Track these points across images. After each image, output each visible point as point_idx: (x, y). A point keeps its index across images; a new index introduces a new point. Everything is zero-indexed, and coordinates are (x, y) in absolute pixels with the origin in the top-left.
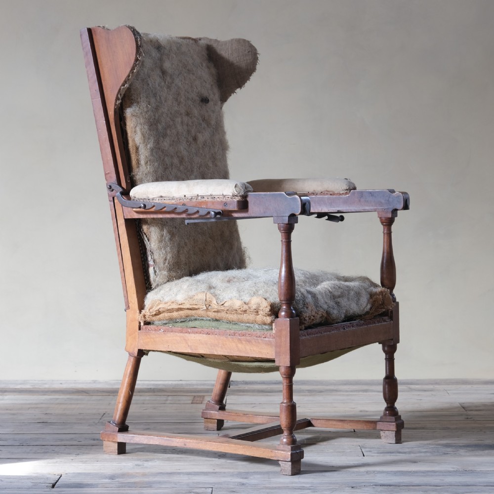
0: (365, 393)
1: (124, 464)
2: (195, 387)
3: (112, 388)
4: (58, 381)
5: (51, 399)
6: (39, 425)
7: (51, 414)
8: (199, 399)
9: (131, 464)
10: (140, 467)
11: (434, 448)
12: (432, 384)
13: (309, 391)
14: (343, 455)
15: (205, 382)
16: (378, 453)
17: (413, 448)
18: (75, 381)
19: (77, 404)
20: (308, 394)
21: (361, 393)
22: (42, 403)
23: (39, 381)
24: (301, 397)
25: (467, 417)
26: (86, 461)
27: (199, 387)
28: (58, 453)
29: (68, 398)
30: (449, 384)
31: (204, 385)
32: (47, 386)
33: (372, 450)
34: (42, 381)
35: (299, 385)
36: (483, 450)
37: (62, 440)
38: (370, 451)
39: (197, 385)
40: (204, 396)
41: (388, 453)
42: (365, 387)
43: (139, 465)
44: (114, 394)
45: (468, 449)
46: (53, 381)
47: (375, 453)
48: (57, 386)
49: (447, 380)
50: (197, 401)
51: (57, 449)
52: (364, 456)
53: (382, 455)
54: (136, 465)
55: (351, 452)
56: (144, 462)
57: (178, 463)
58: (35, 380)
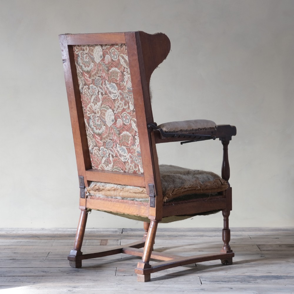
0: (202, 238)
1: (61, 290)
2: (102, 233)
3: (53, 234)
4: (21, 228)
5: (18, 242)
6: (11, 261)
7: (18, 253)
8: (104, 242)
9: (66, 290)
10: (71, 292)
11: (242, 278)
12: (240, 231)
13: (169, 236)
14: (189, 283)
15: (108, 229)
16: (210, 282)
17: (230, 278)
18: (31, 228)
19: (33, 245)
20: (168, 238)
21: (199, 238)
22: (12, 245)
23: (10, 229)
24: (164, 241)
25: (261, 255)
26: (39, 288)
27: (104, 233)
28: (22, 282)
29: (27, 241)
30: (251, 231)
31: (107, 231)
32: (14, 232)
33: (206, 279)
34: (11, 228)
35: (163, 232)
36: (271, 280)
37: (24, 272)
38: (205, 280)
39: (103, 231)
40: (107, 240)
41: (216, 281)
42: (202, 233)
43: (70, 291)
44: (55, 238)
45: (262, 279)
46: (18, 228)
47: (208, 282)
48: (20, 233)
49: (250, 228)
50: (103, 243)
51: (22, 278)
52: (202, 284)
53: (212, 283)
54: (69, 291)
55: (194, 281)
56: (73, 288)
57: (93, 289)
58: (8, 228)
